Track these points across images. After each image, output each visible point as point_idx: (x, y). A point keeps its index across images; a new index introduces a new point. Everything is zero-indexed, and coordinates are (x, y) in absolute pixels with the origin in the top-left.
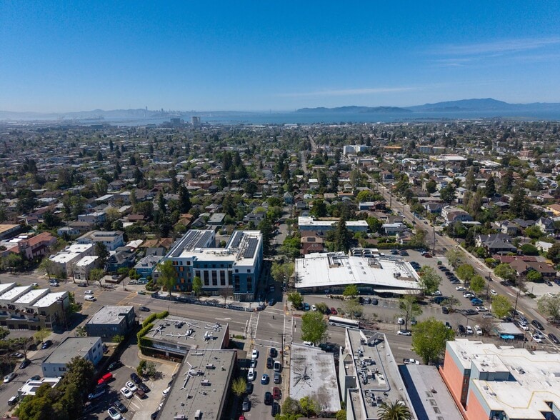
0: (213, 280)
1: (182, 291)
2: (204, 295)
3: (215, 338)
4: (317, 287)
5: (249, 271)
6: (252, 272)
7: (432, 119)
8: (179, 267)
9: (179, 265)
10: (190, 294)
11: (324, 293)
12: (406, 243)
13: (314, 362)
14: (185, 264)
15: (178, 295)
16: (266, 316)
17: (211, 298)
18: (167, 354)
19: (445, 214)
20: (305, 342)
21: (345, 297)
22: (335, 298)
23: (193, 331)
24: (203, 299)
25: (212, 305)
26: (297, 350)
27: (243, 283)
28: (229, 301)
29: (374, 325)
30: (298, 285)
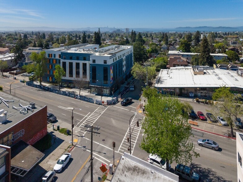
0: (76, 72)
6: (110, 63)
8: (53, 59)
9: (53, 57)
11: (188, 97)
14: (57, 57)
17: (71, 90)
20: (152, 156)
21: (215, 102)
22: (203, 102)
25: (66, 95)
28: (84, 93)
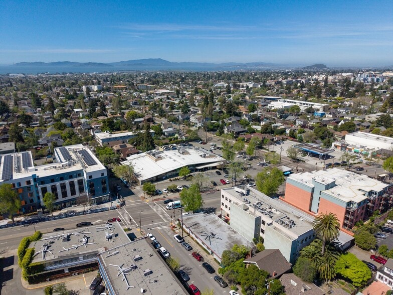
0: (62, 193)
1: (25, 214)
2: (55, 210)
3: (116, 235)
4: (157, 176)
5: (103, 174)
6: (106, 175)
7: (130, 71)
8: (17, 189)
10: (37, 214)
11: (162, 179)
12: (187, 138)
13: (207, 223)
14: (24, 184)
15: (22, 219)
16: (132, 208)
17: (64, 211)
18: (67, 271)
19: (193, 120)
21: (180, 178)
22: (174, 180)
23: (88, 238)
24: (56, 214)
25: (72, 215)
26: (187, 220)
27: (98, 187)
28: (87, 208)
29: (214, 189)
30: (140, 179)
